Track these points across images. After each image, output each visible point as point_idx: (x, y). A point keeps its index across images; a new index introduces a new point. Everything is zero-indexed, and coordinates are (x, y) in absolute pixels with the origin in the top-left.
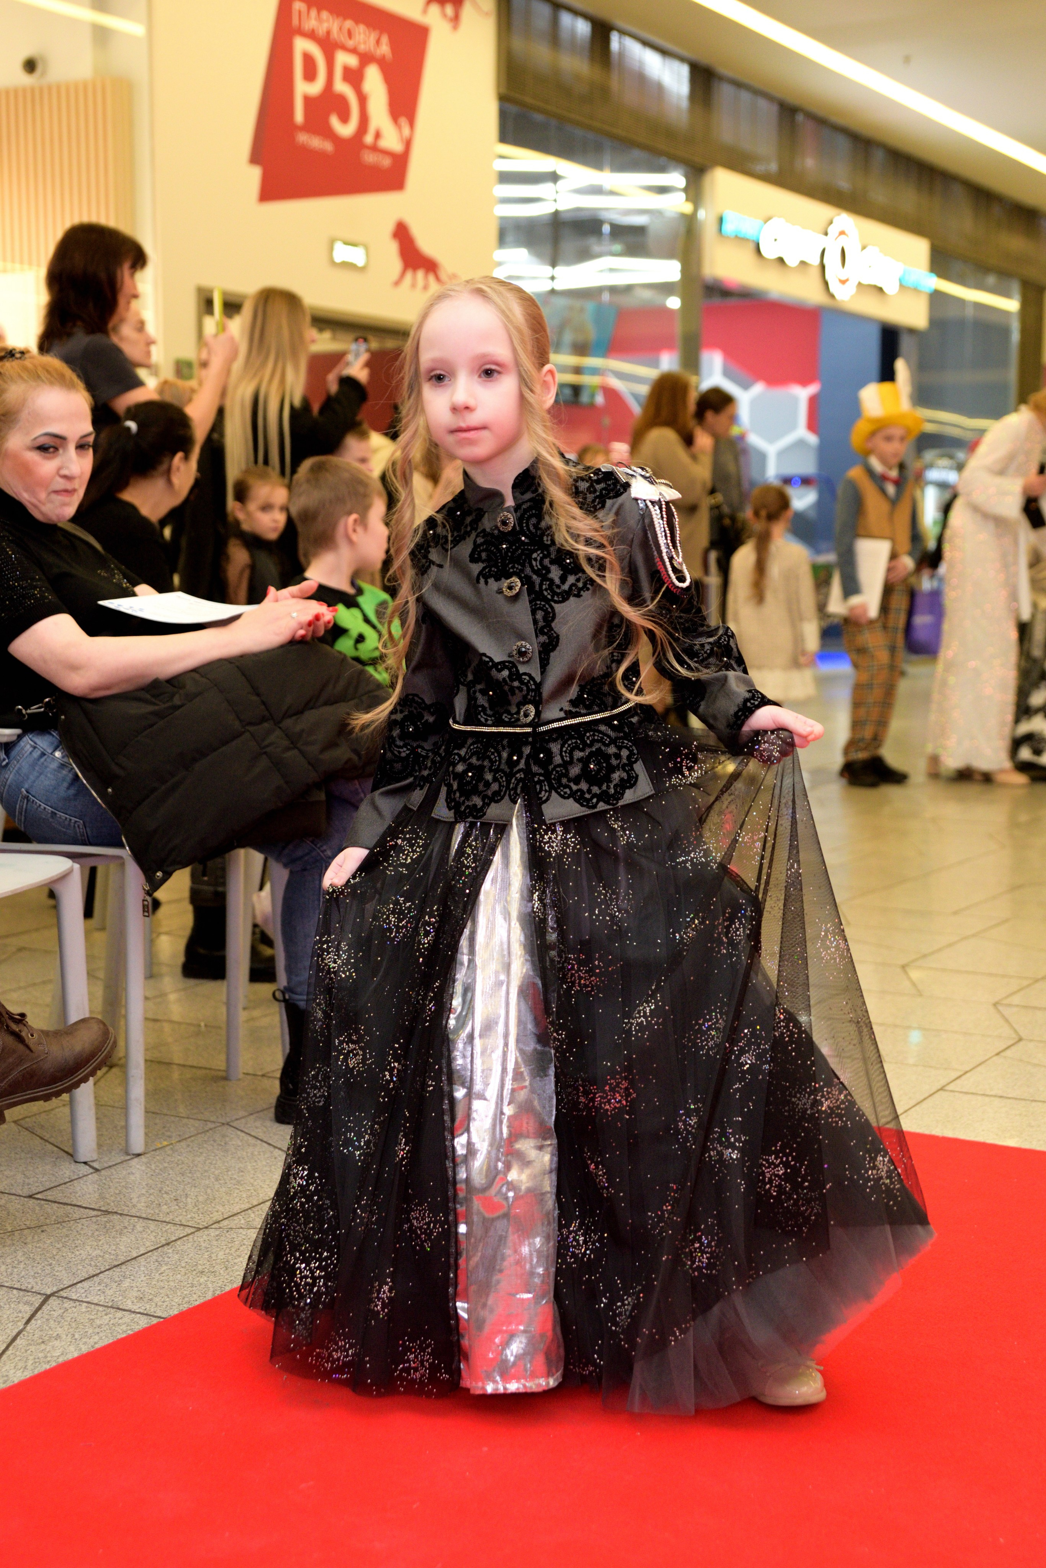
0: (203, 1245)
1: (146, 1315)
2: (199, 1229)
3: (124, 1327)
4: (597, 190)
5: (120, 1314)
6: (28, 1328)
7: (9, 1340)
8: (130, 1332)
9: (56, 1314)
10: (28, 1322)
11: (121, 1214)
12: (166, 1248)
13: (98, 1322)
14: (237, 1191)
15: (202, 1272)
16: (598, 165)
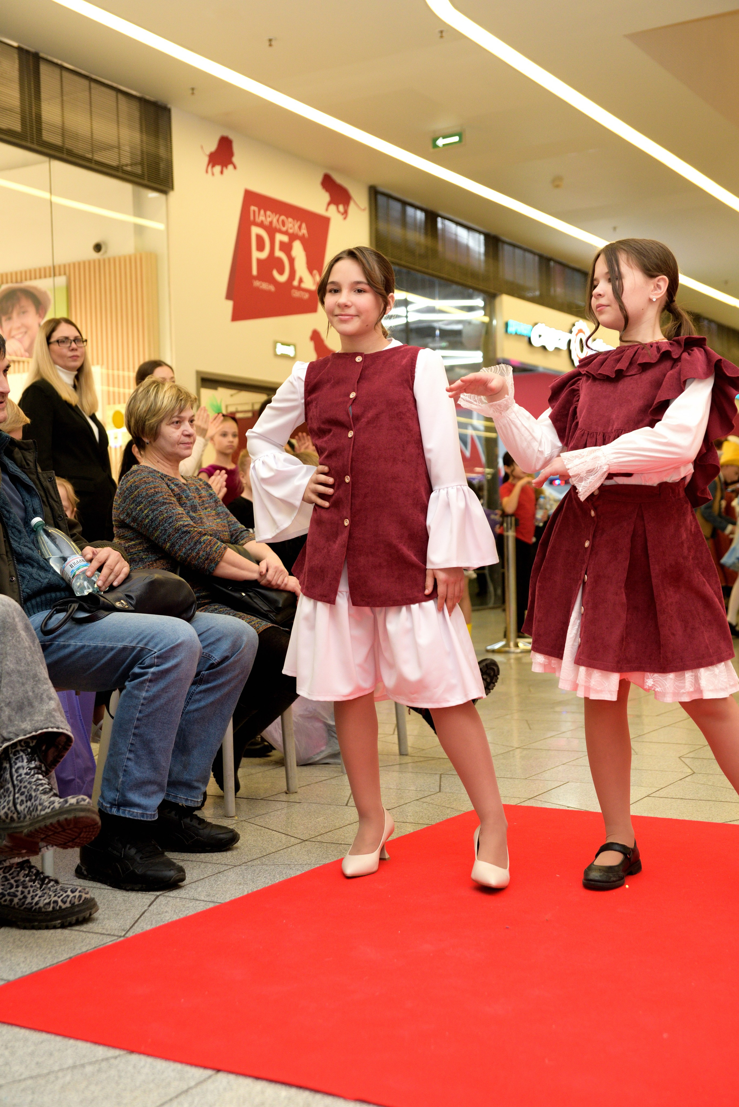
0: (239, 873)
1: (213, 902)
2: (236, 866)
3: (202, 907)
4: (432, 310)
5: (198, 902)
6: (150, 908)
7: (141, 913)
8: (205, 909)
9: (164, 903)
10: (150, 906)
11: (192, 861)
12: (219, 874)
13: (187, 905)
14: (254, 850)
15: (240, 884)
16: (432, 296)
